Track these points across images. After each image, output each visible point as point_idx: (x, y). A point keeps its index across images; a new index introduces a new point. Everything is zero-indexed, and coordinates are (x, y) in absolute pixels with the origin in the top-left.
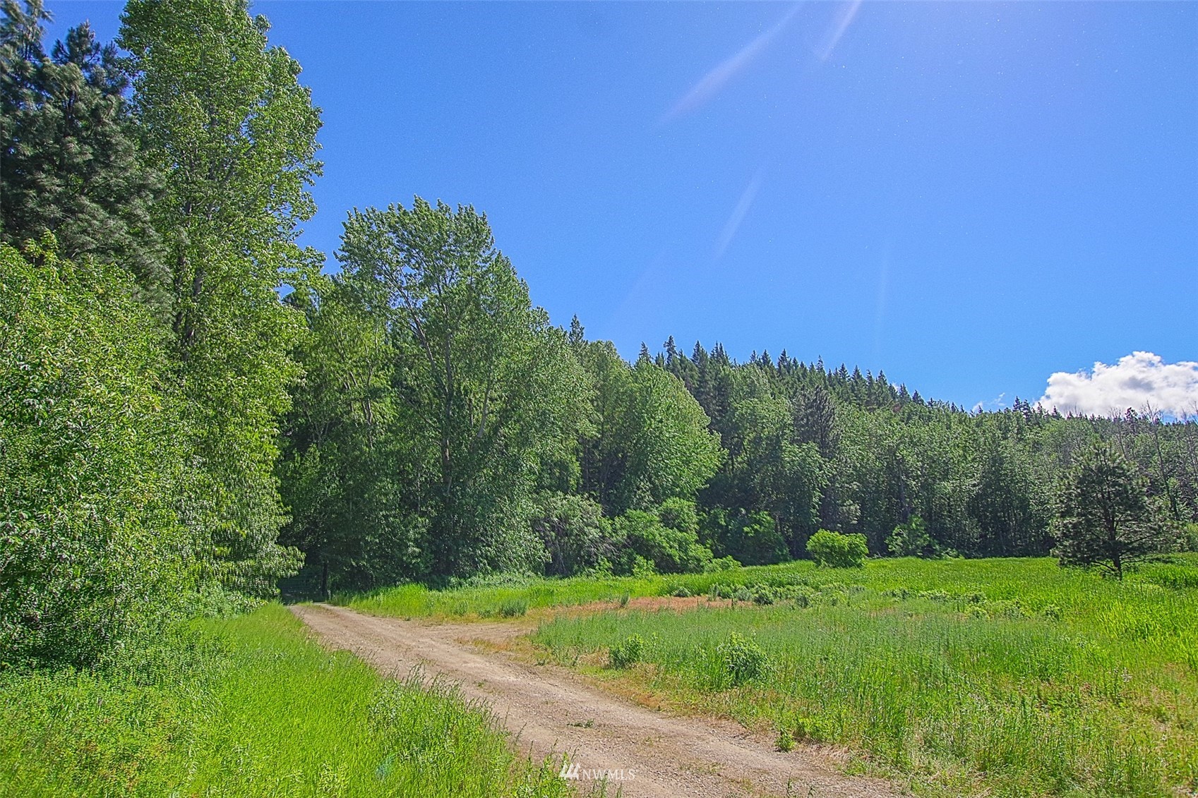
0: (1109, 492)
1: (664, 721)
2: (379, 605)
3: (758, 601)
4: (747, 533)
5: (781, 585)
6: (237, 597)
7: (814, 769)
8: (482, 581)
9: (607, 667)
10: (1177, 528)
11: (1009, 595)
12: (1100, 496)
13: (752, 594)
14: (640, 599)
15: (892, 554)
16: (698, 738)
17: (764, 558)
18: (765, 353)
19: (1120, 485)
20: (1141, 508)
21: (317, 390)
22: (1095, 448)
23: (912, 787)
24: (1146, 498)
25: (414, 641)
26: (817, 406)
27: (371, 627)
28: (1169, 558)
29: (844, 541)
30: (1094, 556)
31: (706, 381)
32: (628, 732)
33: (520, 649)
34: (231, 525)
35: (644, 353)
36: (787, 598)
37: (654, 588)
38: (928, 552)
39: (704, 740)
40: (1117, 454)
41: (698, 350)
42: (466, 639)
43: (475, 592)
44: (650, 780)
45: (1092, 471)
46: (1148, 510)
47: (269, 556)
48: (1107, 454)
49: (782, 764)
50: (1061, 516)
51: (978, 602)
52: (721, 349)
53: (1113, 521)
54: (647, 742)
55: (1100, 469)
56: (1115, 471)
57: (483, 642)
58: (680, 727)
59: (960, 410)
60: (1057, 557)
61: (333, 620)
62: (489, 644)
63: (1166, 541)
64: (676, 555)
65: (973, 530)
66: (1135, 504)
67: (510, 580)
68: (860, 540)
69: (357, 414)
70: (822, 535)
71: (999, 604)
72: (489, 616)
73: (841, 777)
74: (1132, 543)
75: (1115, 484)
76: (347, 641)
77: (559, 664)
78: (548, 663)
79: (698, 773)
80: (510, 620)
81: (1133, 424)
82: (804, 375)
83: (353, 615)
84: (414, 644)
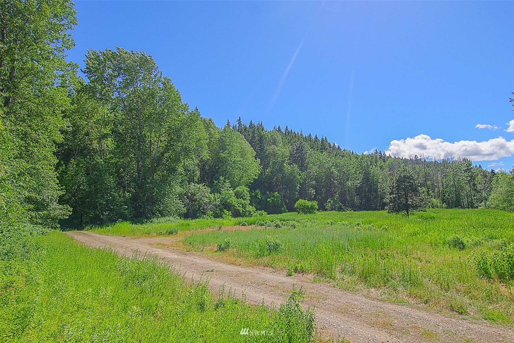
0: (407, 185)
1: (243, 269)
2: (109, 231)
3: (276, 226)
4: (269, 201)
5: (284, 221)
6: (40, 228)
7: (302, 281)
8: (156, 221)
9: (216, 251)
10: (429, 199)
11: (370, 223)
12: (404, 187)
13: (273, 224)
14: (227, 227)
15: (326, 210)
16: (257, 273)
17: (276, 211)
18: (279, 127)
19: (411, 183)
20: (418, 191)
21: (74, 133)
22: (403, 169)
23: (337, 285)
24: (419, 188)
25: (129, 244)
26: (300, 149)
27: (107, 239)
28: (425, 210)
29: (309, 204)
30: (400, 209)
31: (255, 137)
32: (229, 273)
33: (178, 246)
34: (33, 195)
35: (228, 124)
36: (287, 226)
37: (232, 223)
38: (340, 209)
39: (259, 274)
40: (411, 171)
41: (251, 124)
42: (153, 243)
43: (154, 225)
44: (240, 288)
45: (402, 177)
46: (420, 192)
47: (55, 209)
48: (407, 171)
49: (290, 280)
50: (390, 194)
51: (359, 225)
52: (261, 123)
53: (408, 196)
54: (237, 276)
55: (404, 176)
56: (410, 177)
57: (161, 244)
58: (250, 270)
59: (355, 154)
60: (387, 209)
61: (88, 237)
62: (163, 245)
63: (425, 204)
64: (241, 209)
65: (357, 200)
66: (416, 190)
67: (169, 220)
68: (315, 204)
69: (95, 145)
70: (301, 201)
71: (367, 226)
72: (161, 235)
73: (312, 283)
74: (413, 204)
75: (409, 182)
76: (97, 245)
77: (196, 251)
78: (191, 251)
79: (258, 284)
80: (171, 236)
81: (416, 161)
82: (295, 136)
83: (97, 235)
84: (129, 245)
